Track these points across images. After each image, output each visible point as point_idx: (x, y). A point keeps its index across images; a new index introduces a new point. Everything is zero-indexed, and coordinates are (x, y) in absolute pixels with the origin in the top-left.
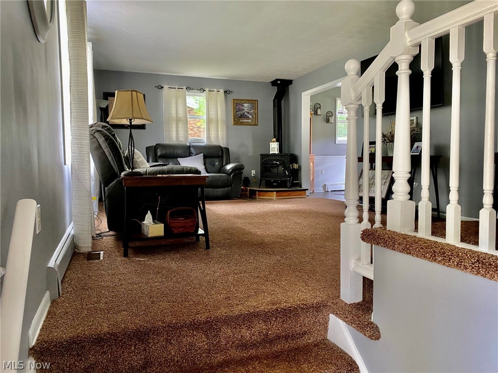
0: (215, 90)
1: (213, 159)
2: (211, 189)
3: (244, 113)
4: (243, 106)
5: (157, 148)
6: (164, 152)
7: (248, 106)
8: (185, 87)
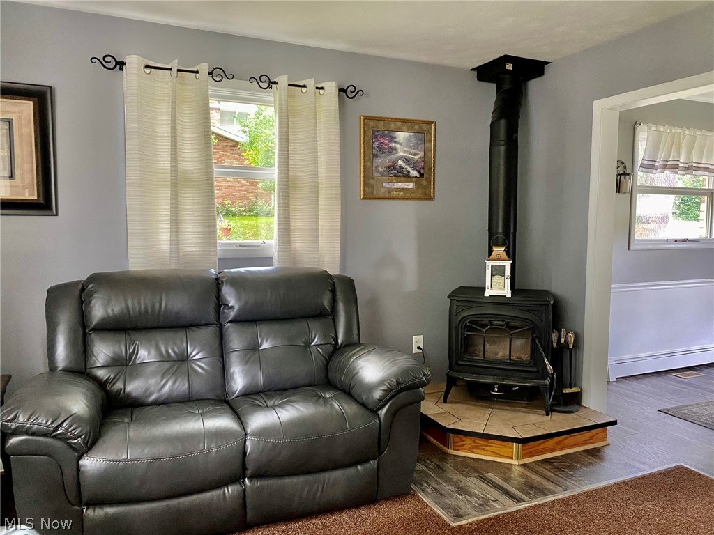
0: (311, 83)
1: (303, 324)
2: (301, 479)
3: (395, 162)
4: (392, 139)
5: (91, 295)
6: (116, 308)
7: (408, 140)
8: (204, 68)
